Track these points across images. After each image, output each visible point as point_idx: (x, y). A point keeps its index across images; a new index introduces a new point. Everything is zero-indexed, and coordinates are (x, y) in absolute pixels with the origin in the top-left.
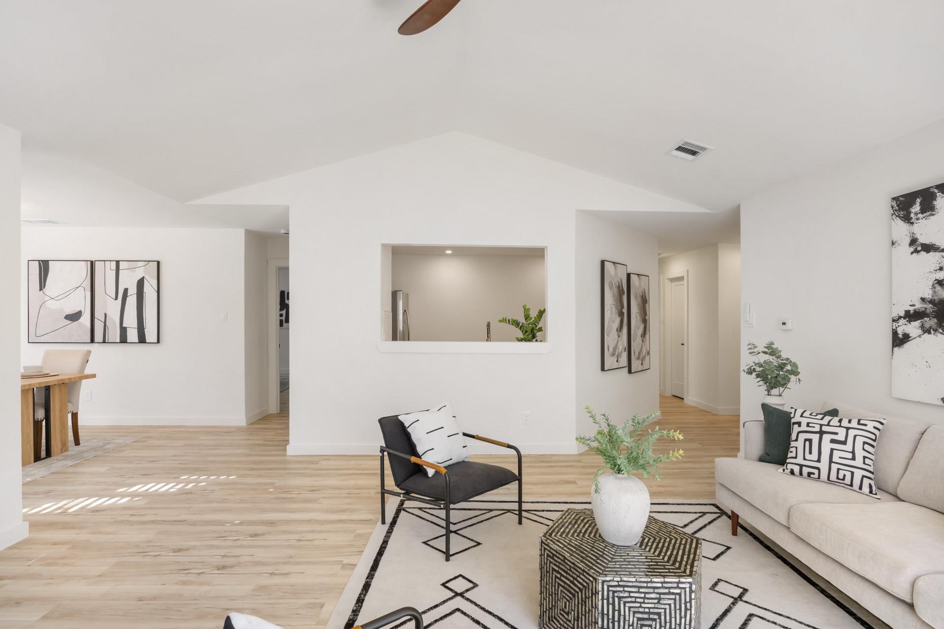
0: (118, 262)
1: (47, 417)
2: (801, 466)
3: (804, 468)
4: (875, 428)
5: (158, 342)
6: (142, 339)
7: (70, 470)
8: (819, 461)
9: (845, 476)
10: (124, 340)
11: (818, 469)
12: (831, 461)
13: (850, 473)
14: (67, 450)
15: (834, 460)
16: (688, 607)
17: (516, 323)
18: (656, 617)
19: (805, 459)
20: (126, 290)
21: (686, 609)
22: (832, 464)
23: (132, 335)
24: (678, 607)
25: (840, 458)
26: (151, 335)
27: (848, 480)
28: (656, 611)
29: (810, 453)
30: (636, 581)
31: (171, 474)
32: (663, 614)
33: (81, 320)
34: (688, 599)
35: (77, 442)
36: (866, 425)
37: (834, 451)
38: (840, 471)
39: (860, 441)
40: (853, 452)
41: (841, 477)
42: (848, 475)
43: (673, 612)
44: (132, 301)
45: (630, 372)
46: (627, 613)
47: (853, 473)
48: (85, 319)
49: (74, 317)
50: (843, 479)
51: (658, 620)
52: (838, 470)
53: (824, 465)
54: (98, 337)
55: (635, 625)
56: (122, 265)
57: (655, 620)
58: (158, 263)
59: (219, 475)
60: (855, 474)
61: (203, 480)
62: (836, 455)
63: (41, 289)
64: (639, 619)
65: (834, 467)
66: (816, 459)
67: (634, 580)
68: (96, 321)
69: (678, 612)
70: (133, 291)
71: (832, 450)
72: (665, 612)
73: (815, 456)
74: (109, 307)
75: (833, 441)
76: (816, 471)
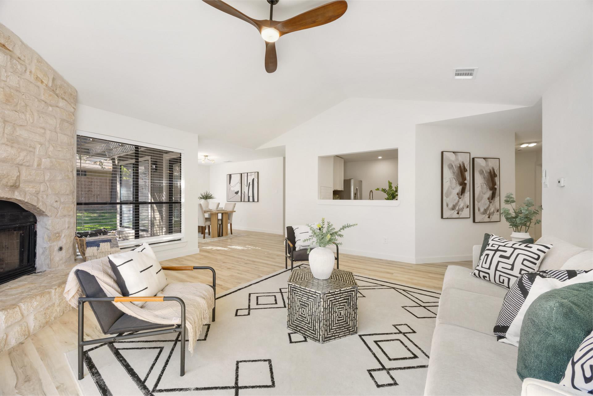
0: (247, 173)
1: (222, 224)
2: (479, 271)
3: (481, 272)
4: (538, 250)
5: (258, 201)
6: (253, 201)
7: (225, 240)
8: (489, 269)
9: (504, 280)
10: (249, 201)
11: (488, 274)
12: (496, 270)
13: (507, 279)
14: (227, 235)
15: (498, 269)
16: (319, 305)
17: (384, 190)
18: (307, 305)
19: (482, 267)
20: (249, 183)
21: (318, 306)
22: (497, 271)
23: (251, 199)
24: (315, 304)
25: (502, 268)
26: (256, 200)
27: (506, 284)
28: (307, 302)
29: (485, 263)
30: (300, 287)
31: (244, 245)
32: (309, 304)
33: (239, 194)
34: (319, 301)
35: (232, 233)
36: (531, 247)
37: (500, 263)
38: (501, 277)
39: (521, 258)
40: (513, 265)
41: (502, 281)
42: (506, 280)
43: (313, 305)
44: (251, 186)
45: (474, 221)
46: (297, 301)
47: (509, 279)
48: (240, 193)
49: (237, 193)
50: (503, 283)
51: (308, 307)
52: (500, 275)
53: (492, 271)
54: (243, 200)
55: (299, 306)
56: (249, 174)
57: (306, 306)
58: (258, 172)
59: (256, 247)
60: (511, 280)
61: (250, 247)
62: (501, 265)
63: (230, 184)
64: (301, 304)
65: (498, 273)
66: (488, 267)
67: (299, 286)
68: (242, 194)
69: (315, 305)
70: (251, 183)
71: (499, 262)
72: (310, 304)
73: (487, 266)
74: (245, 189)
75: (501, 256)
76: (487, 275)
